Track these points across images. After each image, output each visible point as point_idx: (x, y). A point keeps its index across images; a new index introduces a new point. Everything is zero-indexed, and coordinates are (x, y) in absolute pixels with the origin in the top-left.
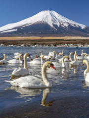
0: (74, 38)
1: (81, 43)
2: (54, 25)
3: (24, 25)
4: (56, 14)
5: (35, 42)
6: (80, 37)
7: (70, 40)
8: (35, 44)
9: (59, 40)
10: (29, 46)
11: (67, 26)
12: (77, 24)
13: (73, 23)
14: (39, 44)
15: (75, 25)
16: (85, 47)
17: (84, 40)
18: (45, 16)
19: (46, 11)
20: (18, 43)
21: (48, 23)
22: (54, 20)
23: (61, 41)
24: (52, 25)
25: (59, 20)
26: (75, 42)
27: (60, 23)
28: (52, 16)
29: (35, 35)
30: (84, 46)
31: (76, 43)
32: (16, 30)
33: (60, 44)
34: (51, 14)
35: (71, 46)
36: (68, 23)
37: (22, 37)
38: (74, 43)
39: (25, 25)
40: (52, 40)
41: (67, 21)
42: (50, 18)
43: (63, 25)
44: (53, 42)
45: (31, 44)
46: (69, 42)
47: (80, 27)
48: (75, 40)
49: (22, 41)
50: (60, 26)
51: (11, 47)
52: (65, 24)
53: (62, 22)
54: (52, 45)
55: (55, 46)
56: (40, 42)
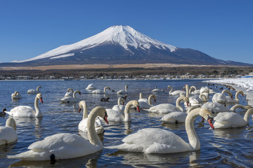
0: (159, 65)
1: (171, 74)
2: (129, 46)
3: (84, 48)
4: (132, 30)
5: (100, 73)
6: (169, 64)
7: (153, 69)
8: (101, 75)
9: (137, 69)
10: (92, 78)
11: (148, 48)
12: (164, 45)
13: (157, 43)
14: (107, 75)
15: (160, 46)
16: (176, 79)
17: (175, 68)
18: (115, 34)
19: (117, 27)
21: (120, 43)
22: (129, 39)
23: (141, 71)
24: (126, 47)
25: (136, 39)
26: (162, 72)
27: (138, 44)
28: (126, 33)
29: (102, 61)
30: (175, 77)
31: (163, 74)
32: (73, 54)
33: (139, 74)
34: (124, 30)
35: (155, 78)
36: (150, 43)
37: (82, 64)
38: (160, 74)
39: (86, 47)
40: (127, 69)
41: (148, 41)
42: (123, 36)
43: (142, 46)
44: (128, 72)
45: (95, 75)
46: (152, 72)
47: (168, 50)
48: (161, 68)
49: (81, 70)
50: (138, 48)
51: (66, 80)
52: (145, 46)
53: (142, 42)
54: (127, 77)
55: (131, 77)
56: (108, 73)
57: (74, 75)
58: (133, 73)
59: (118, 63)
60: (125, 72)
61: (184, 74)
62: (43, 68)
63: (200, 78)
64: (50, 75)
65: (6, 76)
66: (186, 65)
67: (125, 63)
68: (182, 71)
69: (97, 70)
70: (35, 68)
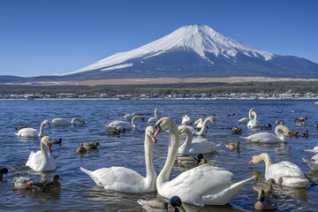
0: (249, 79)
1: (266, 91)
2: (207, 54)
3: (146, 55)
4: (211, 32)
5: (168, 90)
6: (263, 78)
7: (240, 85)
8: (169, 93)
9: (218, 84)
10: (156, 97)
11: (234, 55)
12: (255, 52)
13: (246, 49)
14: (177, 93)
15: (251, 53)
16: (274, 98)
17: (271, 84)
18: (188, 37)
19: (190, 27)
20: (134, 90)
21: (195, 49)
22: (207, 43)
23: (223, 87)
24: (202, 55)
25: (217, 44)
26: (252, 88)
27: (220, 50)
28: (203, 35)
29: (169, 74)
30: (271, 96)
31: (254, 91)
32: (131, 65)
33: (220, 91)
34: (200, 31)
35: (243, 97)
36: (236, 49)
37: (143, 78)
38: (250, 91)
39: (148, 54)
40: (204, 84)
41: (234, 45)
42: (199, 40)
43: (225, 53)
44: (206, 89)
45: (161, 93)
46: (238, 88)
47: (262, 58)
48: (251, 84)
49: (142, 86)
50: (220, 55)
51: (121, 98)
52: (229, 52)
53: (224, 47)
54: (204, 95)
55: (210, 96)
56: (178, 89)
57: (133, 92)
58: (212, 91)
59: (192, 76)
60: (201, 89)
61: (285, 92)
62: (92, 83)
63: (308, 98)
64: (101, 92)
65: (44, 93)
66: (288, 80)
67: (202, 76)
68: (282, 88)
69: (163, 86)
70: (82, 83)
